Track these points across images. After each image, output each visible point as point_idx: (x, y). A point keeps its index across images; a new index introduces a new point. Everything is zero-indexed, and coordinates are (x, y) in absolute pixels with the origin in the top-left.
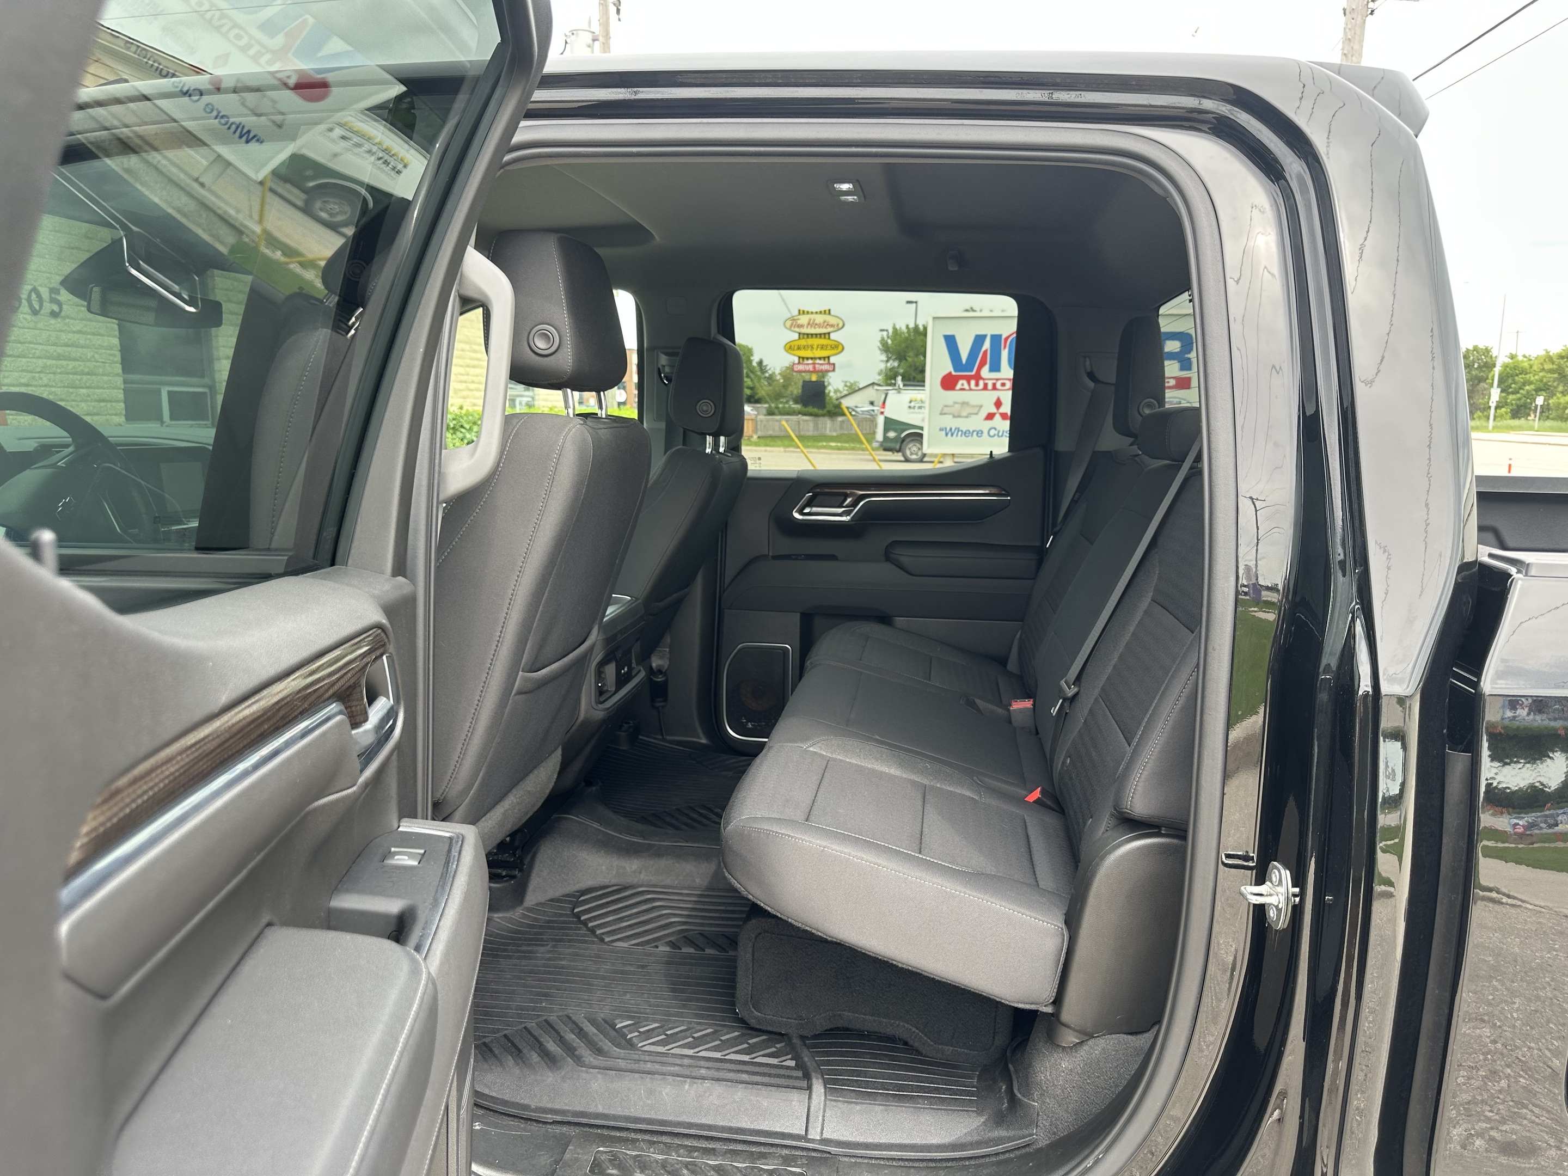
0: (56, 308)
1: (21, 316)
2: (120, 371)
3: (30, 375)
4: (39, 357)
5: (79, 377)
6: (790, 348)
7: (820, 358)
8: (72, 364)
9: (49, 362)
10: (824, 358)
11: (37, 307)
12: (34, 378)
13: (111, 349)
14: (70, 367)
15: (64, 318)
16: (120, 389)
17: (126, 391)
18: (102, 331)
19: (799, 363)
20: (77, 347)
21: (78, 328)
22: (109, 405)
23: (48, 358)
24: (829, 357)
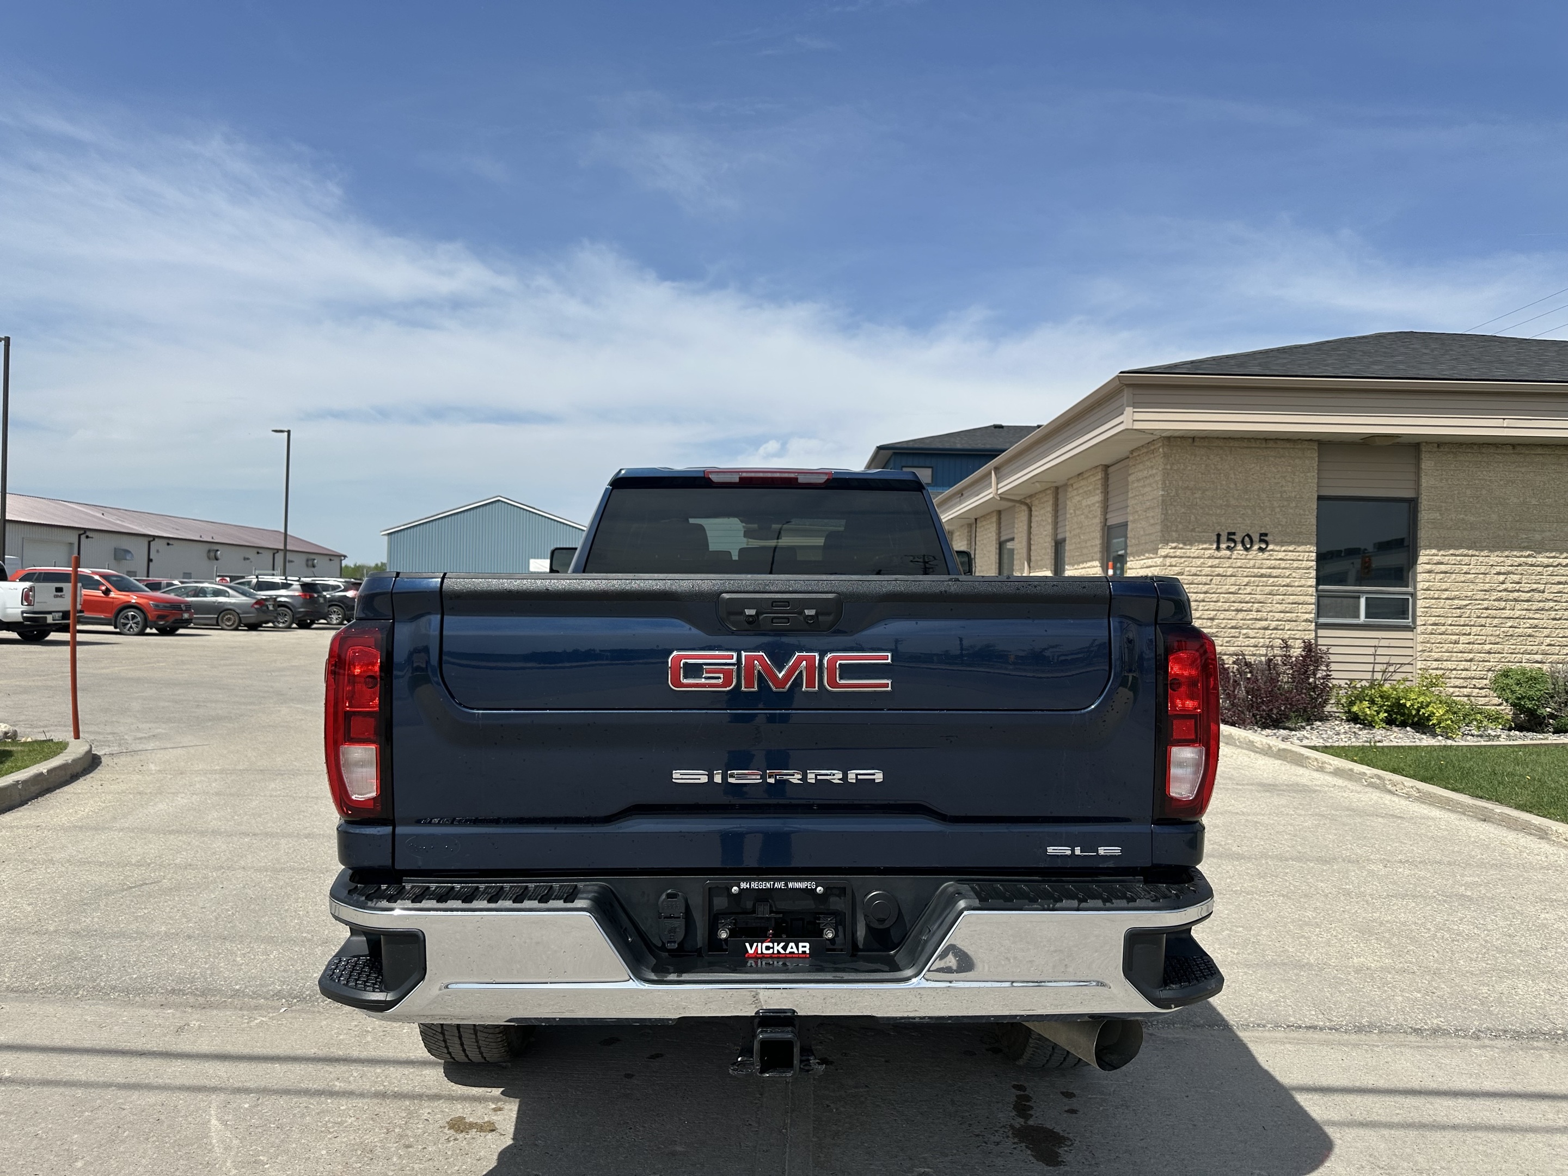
0: (1263, 546)
1: (1235, 552)
2: (1314, 583)
3: (1237, 587)
4: (1247, 576)
5: (1277, 588)
8: (1271, 580)
9: (1253, 579)
11: (1248, 546)
12: (1240, 589)
13: (1307, 569)
14: (1270, 582)
15: (1269, 551)
16: (1312, 595)
17: (1319, 597)
18: (1301, 558)
20: (1279, 568)
21: (1280, 557)
22: (1300, 606)
23: (1251, 576)
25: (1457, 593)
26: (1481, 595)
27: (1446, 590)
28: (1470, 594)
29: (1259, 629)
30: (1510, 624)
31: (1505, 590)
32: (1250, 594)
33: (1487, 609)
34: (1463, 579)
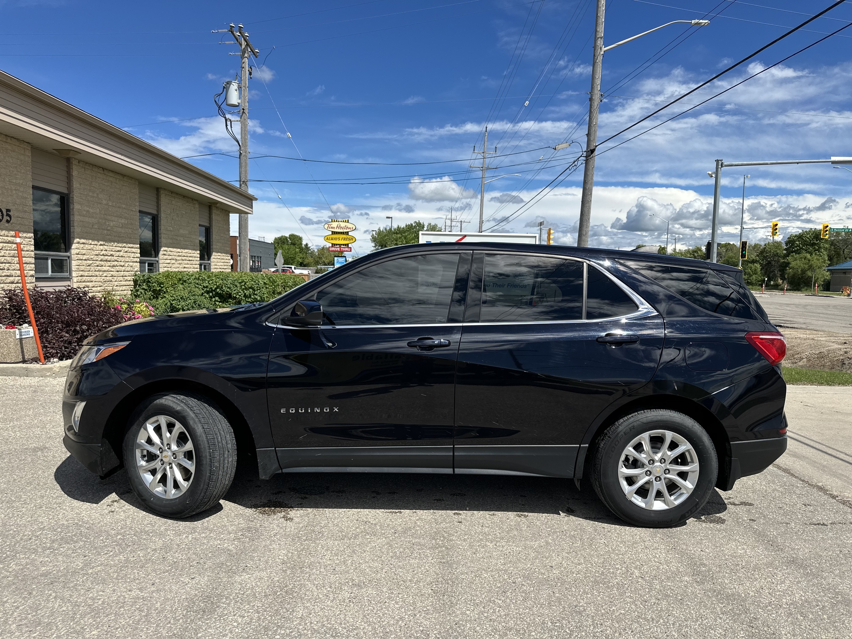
0: (9, 219)
2: (34, 249)
4: (1, 243)
6: (327, 239)
7: (343, 245)
9: (5, 245)
10: (346, 245)
13: (30, 238)
14: (13, 247)
15: (11, 223)
16: (33, 258)
17: (35, 259)
18: (27, 230)
19: (332, 247)
22: (28, 265)
23: (4, 243)
24: (348, 244)
25: (88, 256)
26: (95, 258)
27: (84, 254)
28: (92, 257)
29: (9, 283)
30: (105, 275)
31: (103, 255)
32: (3, 256)
33: (98, 266)
34: (90, 248)
